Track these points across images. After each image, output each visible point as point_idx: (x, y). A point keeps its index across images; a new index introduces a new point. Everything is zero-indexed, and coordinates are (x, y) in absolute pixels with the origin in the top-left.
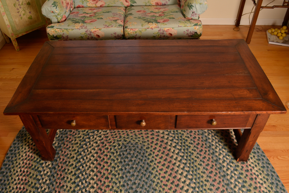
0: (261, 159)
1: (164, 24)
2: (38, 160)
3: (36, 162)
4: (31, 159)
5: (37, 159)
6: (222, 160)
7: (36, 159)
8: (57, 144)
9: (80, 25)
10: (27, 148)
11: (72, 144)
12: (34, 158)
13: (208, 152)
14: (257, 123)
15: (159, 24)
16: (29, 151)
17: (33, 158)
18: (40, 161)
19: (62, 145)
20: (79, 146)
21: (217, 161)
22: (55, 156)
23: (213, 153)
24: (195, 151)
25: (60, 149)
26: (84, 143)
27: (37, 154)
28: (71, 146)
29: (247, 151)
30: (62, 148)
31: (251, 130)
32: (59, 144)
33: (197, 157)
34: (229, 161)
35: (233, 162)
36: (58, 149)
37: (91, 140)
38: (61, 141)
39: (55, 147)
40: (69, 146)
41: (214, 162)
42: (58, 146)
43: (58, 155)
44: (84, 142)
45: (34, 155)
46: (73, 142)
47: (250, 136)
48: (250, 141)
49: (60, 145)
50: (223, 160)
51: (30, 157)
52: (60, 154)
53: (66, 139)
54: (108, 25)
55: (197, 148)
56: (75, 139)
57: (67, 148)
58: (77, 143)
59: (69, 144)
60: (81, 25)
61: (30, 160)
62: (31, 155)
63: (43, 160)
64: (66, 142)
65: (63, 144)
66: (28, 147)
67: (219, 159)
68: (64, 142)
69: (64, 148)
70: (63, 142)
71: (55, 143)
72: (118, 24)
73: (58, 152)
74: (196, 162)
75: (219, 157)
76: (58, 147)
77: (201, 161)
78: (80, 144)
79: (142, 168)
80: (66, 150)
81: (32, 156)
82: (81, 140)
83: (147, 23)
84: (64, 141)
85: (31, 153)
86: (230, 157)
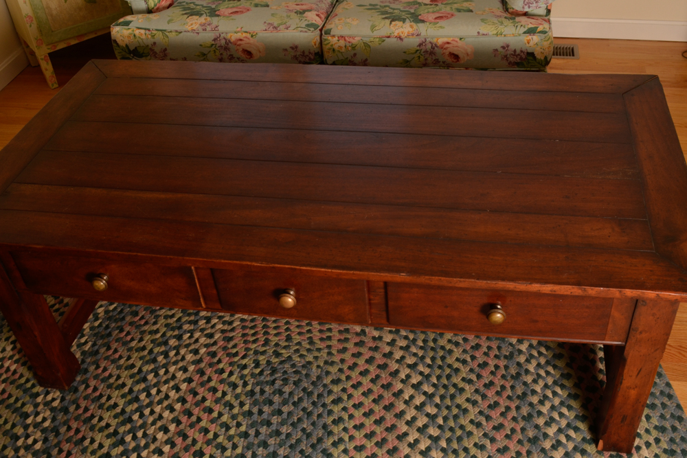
0: (679, 451)
1: (438, 25)
2: (29, 385)
3: (23, 388)
4: (12, 378)
5: (27, 381)
6: (551, 440)
7: (23, 380)
8: (90, 344)
9: (199, 22)
10: (9, 348)
11: (130, 349)
12: (21, 376)
13: (513, 413)
14: (640, 329)
15: (421, 25)
16: (11, 358)
17: (17, 376)
18: (33, 386)
19: (103, 350)
20: (146, 356)
21: (534, 443)
22: (76, 376)
23: (529, 418)
24: (473, 405)
25: (93, 360)
26: (161, 350)
27: (29, 369)
28: (126, 354)
29: (624, 418)
30: (99, 356)
31: (626, 352)
32: (94, 345)
33: (477, 423)
34: (573, 445)
35: (586, 451)
36: (88, 360)
37: (184, 344)
38: (102, 337)
39: (84, 353)
40: (119, 353)
41: (525, 442)
42: (91, 350)
43: (84, 377)
44: (163, 346)
45: (22, 370)
46: (133, 344)
47: (625, 371)
48: (629, 388)
49: (96, 348)
50: (554, 442)
51: (10, 373)
52: (90, 373)
53: (117, 334)
54: (276, 25)
55: (482, 396)
56: (139, 336)
57: (112, 358)
58: (144, 348)
59: (121, 350)
60: (204, 21)
61: (9, 381)
62: (13, 368)
63: (41, 386)
64: (116, 342)
65: (105, 348)
66: (11, 346)
67: (541, 438)
68: (110, 342)
69: (107, 358)
70: (106, 341)
71: (86, 342)
72: (307, 23)
73: (86, 367)
74: (471, 438)
75: (543, 430)
76: (89, 353)
77: (485, 435)
78: (151, 352)
79: (305, 437)
80: (110, 363)
81: (15, 372)
82: (156, 339)
83: (388, 21)
84: (111, 339)
85: (16, 362)
86: (578, 434)
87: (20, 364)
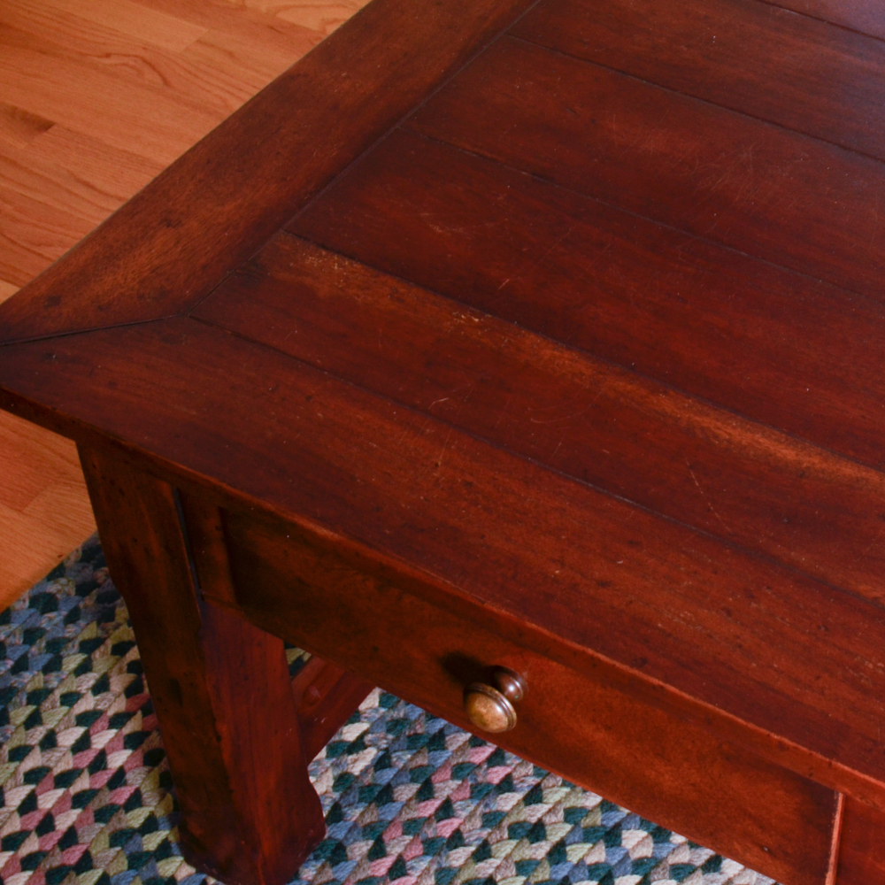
2: (151, 842)
3: (132, 847)
4: (107, 798)
5: (150, 825)
7: (136, 818)
8: (370, 755)
10: (118, 684)
11: (492, 820)
12: (135, 801)
16: (117, 721)
17: (124, 794)
18: (164, 851)
19: (406, 792)
20: (538, 863)
22: (302, 861)
25: (368, 819)
26: (591, 860)
27: (165, 783)
28: (476, 833)
30: (389, 813)
32: (382, 763)
36: (354, 814)
37: (673, 860)
38: (414, 742)
40: (455, 823)
42: (368, 779)
43: (329, 874)
44: (601, 847)
45: (137, 779)
46: (508, 802)
49: (387, 776)
51: (103, 778)
52: (350, 865)
53: (461, 749)
56: (532, 781)
57: (430, 832)
58: (536, 832)
59: (463, 809)
61: (95, 805)
62: (118, 759)
63: (188, 861)
64: (454, 776)
65: (415, 787)
66: (128, 678)
68: (436, 771)
69: (412, 827)
70: (422, 760)
71: (358, 745)
73: (340, 836)
76: (362, 790)
78: (557, 854)
80: (418, 849)
81: (118, 779)
82: (584, 812)
84: (441, 758)
85: (132, 741)
87: (140, 754)
